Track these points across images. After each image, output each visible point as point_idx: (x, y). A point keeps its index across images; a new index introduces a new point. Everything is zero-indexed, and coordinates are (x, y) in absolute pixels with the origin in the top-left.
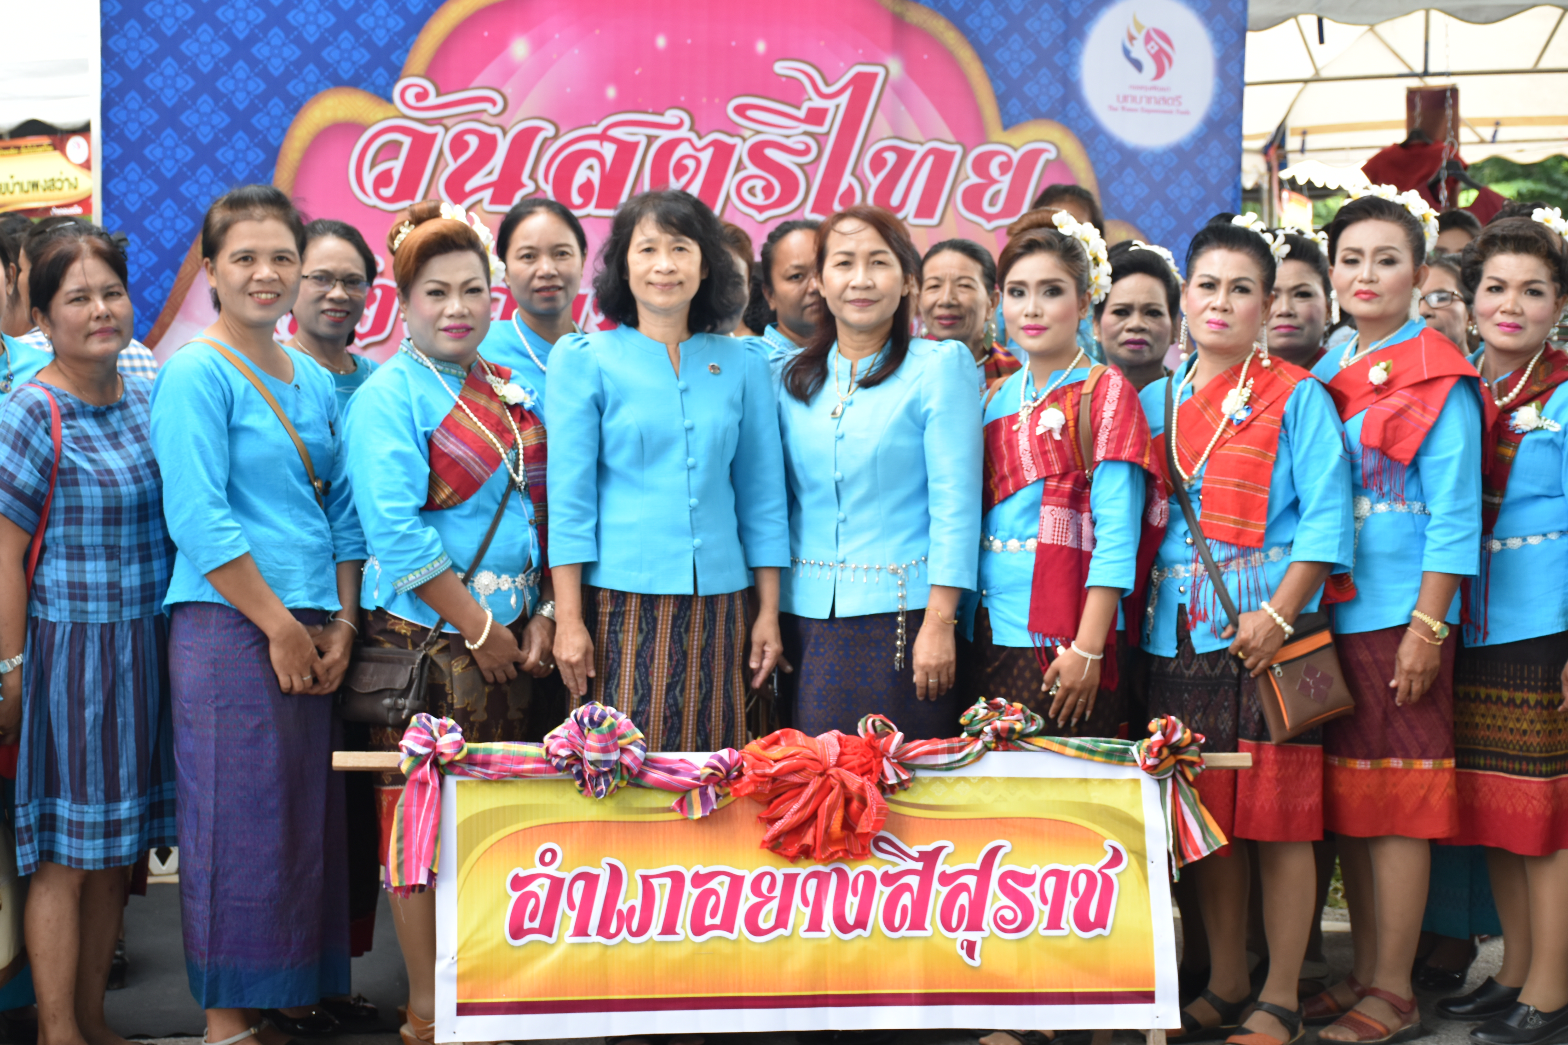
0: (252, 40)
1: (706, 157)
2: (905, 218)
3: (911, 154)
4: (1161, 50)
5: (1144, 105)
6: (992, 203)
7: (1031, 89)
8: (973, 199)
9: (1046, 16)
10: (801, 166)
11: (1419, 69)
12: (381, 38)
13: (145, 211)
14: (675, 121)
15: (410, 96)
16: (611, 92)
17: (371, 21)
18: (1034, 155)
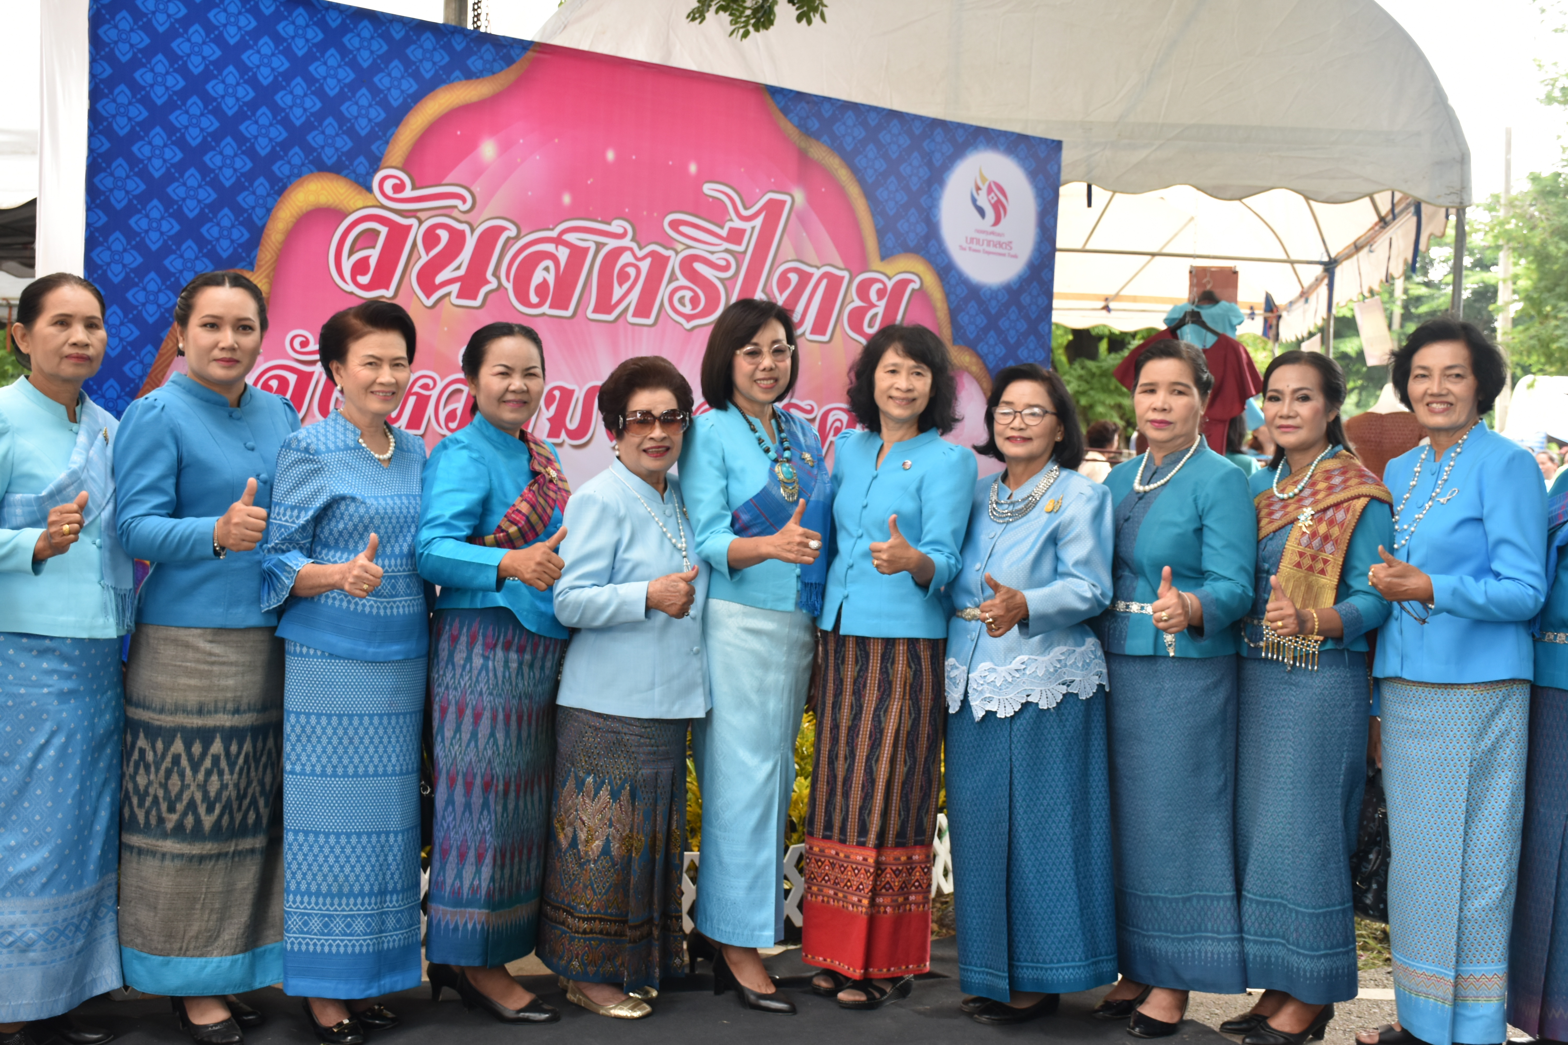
0: (240, 117)
1: (645, 265)
2: (803, 334)
3: (810, 275)
4: (999, 201)
5: (985, 247)
6: (871, 325)
7: (902, 226)
8: (856, 320)
9: (915, 163)
10: (722, 280)
13: (128, 283)
14: (620, 231)
15: (388, 187)
16: (567, 199)
17: (354, 110)
18: (902, 285)
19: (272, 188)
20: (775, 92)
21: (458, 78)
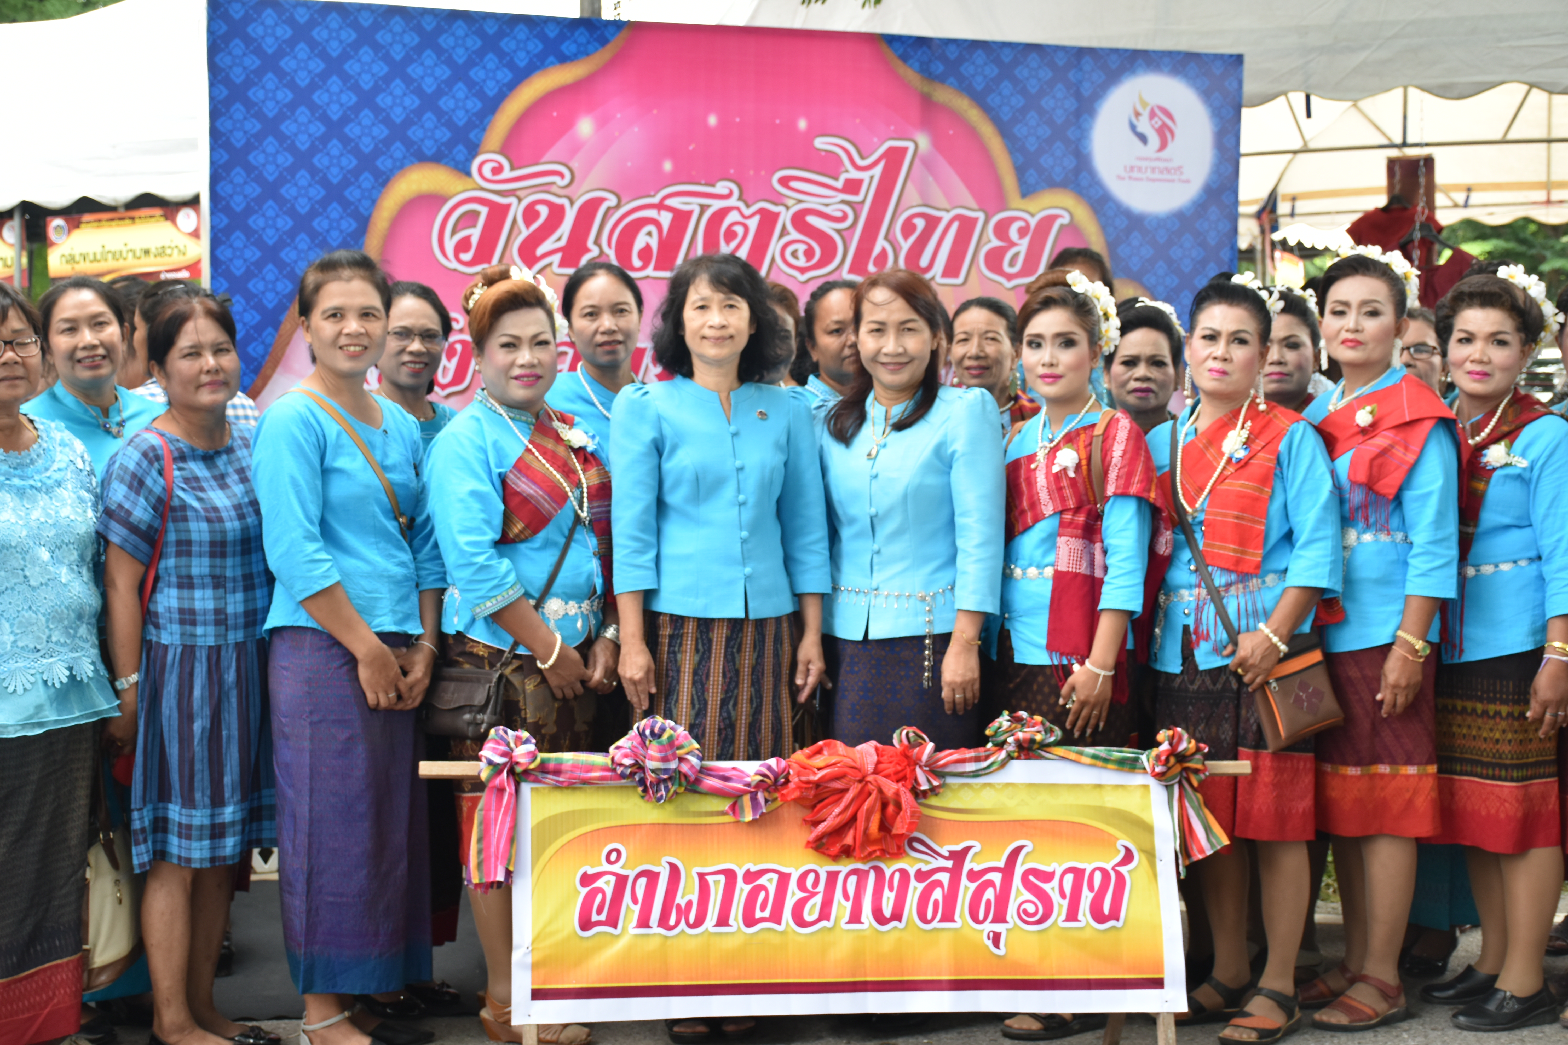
0: (345, 120)
1: (753, 224)
3: (938, 220)
4: (1164, 125)
5: (1149, 174)
6: (1012, 264)
7: (1046, 161)
8: (994, 260)
9: (1059, 95)
10: (838, 231)
11: (1398, 140)
12: (460, 119)
13: (249, 275)
14: (725, 192)
15: (487, 170)
16: (668, 166)
17: (451, 104)
18: (1049, 221)
19: (376, 180)
20: (891, 40)
21: (552, 63)
